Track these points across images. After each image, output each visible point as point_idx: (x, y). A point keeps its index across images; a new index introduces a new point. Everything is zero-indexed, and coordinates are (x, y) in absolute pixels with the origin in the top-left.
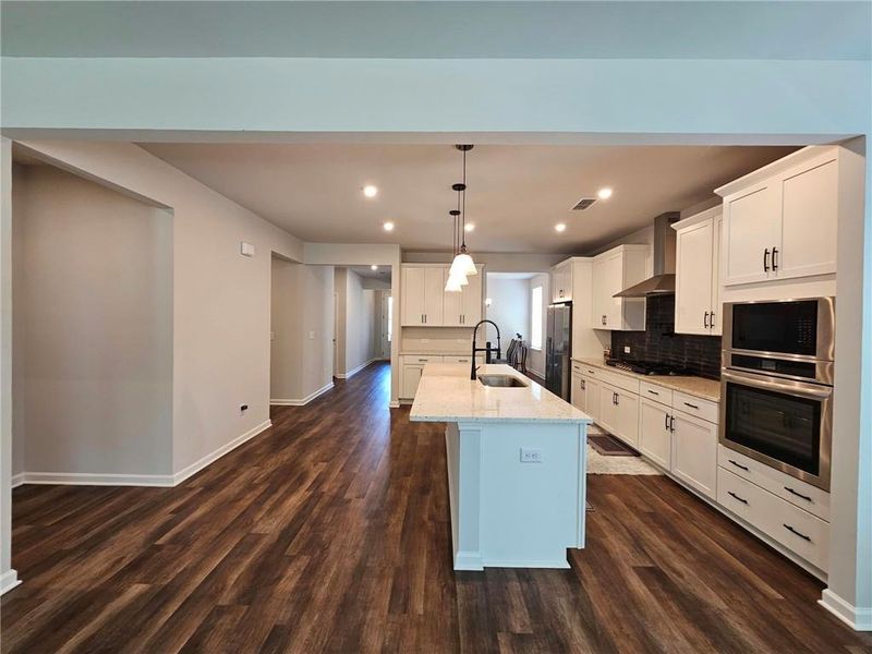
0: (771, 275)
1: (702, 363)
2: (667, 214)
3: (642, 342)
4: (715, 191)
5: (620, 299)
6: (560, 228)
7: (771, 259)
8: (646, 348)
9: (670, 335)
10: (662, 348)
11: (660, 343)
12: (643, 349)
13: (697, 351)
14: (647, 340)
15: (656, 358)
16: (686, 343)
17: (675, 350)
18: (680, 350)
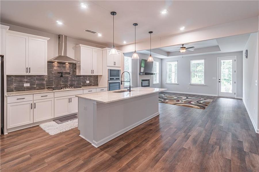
3: (42, 80)
8: (45, 82)
9: (62, 76)
10: (56, 81)
11: (55, 79)
12: (42, 83)
13: (73, 80)
14: (46, 79)
15: (53, 85)
16: (69, 78)
17: (63, 81)
18: (66, 80)
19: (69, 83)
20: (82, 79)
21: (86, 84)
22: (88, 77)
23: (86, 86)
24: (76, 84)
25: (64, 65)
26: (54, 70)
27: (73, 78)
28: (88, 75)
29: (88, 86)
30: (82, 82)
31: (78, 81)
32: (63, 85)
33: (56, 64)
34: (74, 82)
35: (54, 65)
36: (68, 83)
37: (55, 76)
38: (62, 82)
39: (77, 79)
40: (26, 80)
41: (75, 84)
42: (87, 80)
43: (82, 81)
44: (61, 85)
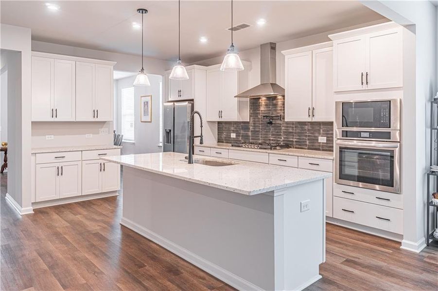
0: (365, 87)
1: (294, 140)
2: (270, 43)
3: (247, 129)
4: (329, 36)
5: (236, 98)
6: (203, 40)
7: (365, 78)
8: (250, 134)
9: (271, 123)
10: (263, 133)
11: (261, 129)
12: (247, 134)
13: (291, 132)
14: (251, 128)
15: (259, 139)
16: (283, 128)
17: (274, 133)
18: (277, 132)
19: (283, 139)
20: (308, 130)
21: (317, 144)
22: (322, 127)
23: (319, 150)
24: (296, 141)
25: (274, 102)
26: (260, 112)
27: (290, 127)
28: (323, 122)
29: (323, 150)
30: (308, 139)
31: (300, 134)
32: (272, 140)
33: (263, 101)
34: (291, 137)
35: (261, 104)
36: (281, 138)
37: (262, 124)
38: (273, 135)
39: (298, 131)
40: (232, 128)
41: (293, 141)
42: (320, 133)
43: (309, 136)
44: (270, 140)
